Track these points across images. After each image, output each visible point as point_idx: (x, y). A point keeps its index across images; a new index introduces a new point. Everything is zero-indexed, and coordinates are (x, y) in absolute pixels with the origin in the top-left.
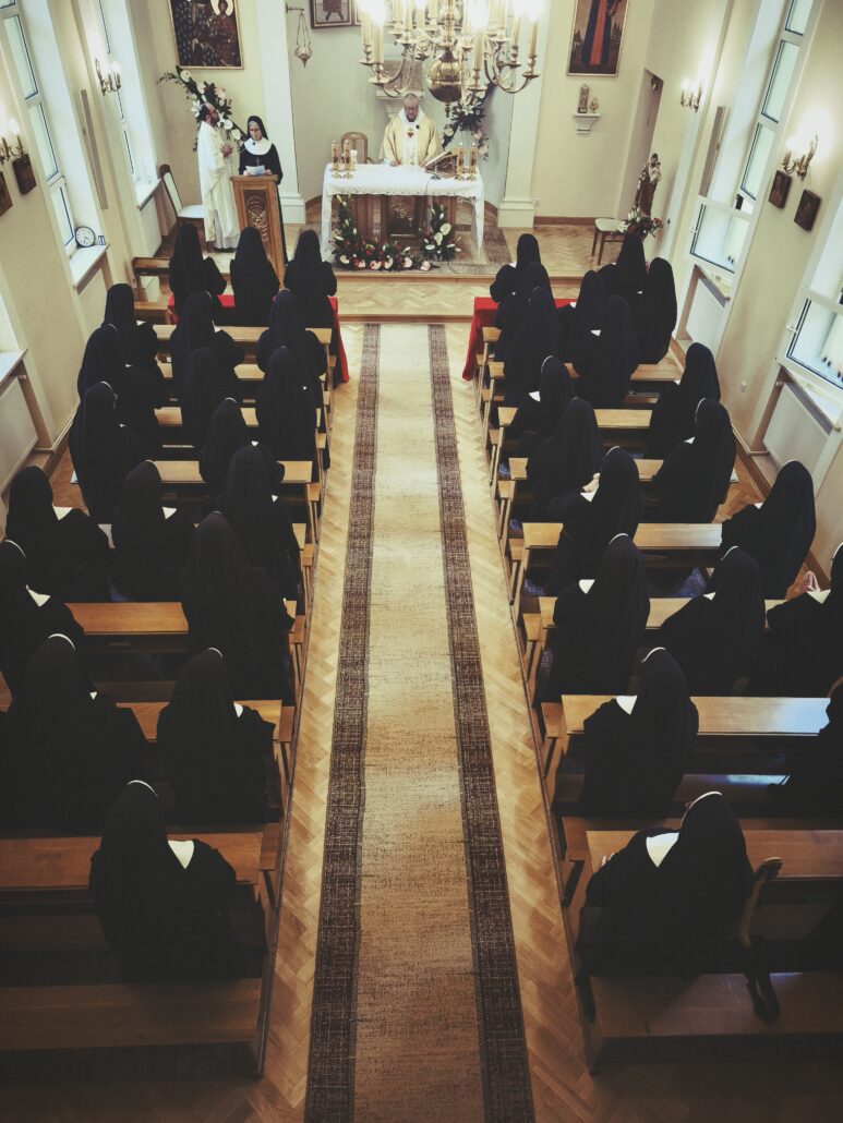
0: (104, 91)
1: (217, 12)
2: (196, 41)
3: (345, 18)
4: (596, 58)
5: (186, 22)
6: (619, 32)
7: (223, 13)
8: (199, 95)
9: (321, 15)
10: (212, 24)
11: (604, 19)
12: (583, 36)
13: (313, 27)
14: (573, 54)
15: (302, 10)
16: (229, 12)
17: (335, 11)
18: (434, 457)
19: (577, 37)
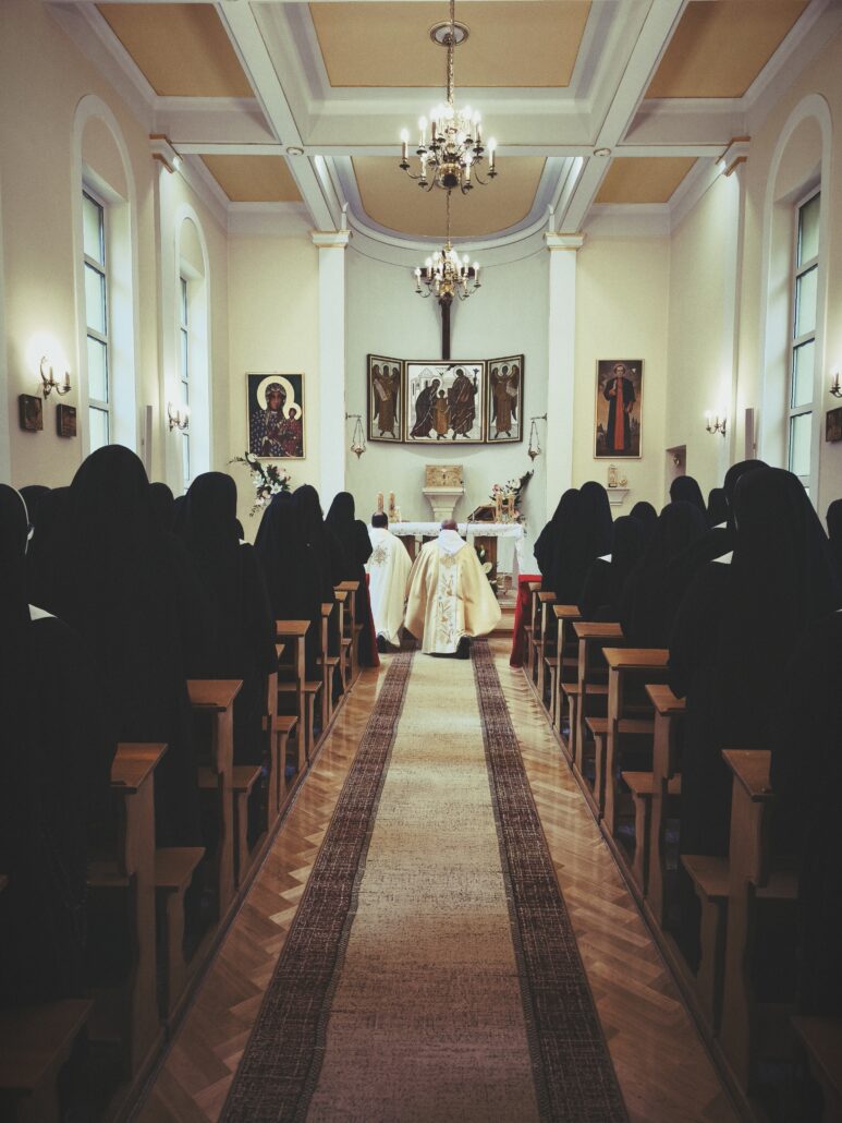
0: (171, 427)
1: (287, 416)
2: (266, 438)
3: (397, 436)
4: (619, 444)
5: (260, 425)
6: (637, 425)
7: (292, 417)
8: (262, 472)
9: (376, 432)
10: (281, 426)
11: (622, 415)
12: (605, 428)
13: (369, 439)
14: (599, 442)
15: (359, 417)
16: (297, 417)
17: (388, 430)
18: (477, 709)
19: (600, 429)
